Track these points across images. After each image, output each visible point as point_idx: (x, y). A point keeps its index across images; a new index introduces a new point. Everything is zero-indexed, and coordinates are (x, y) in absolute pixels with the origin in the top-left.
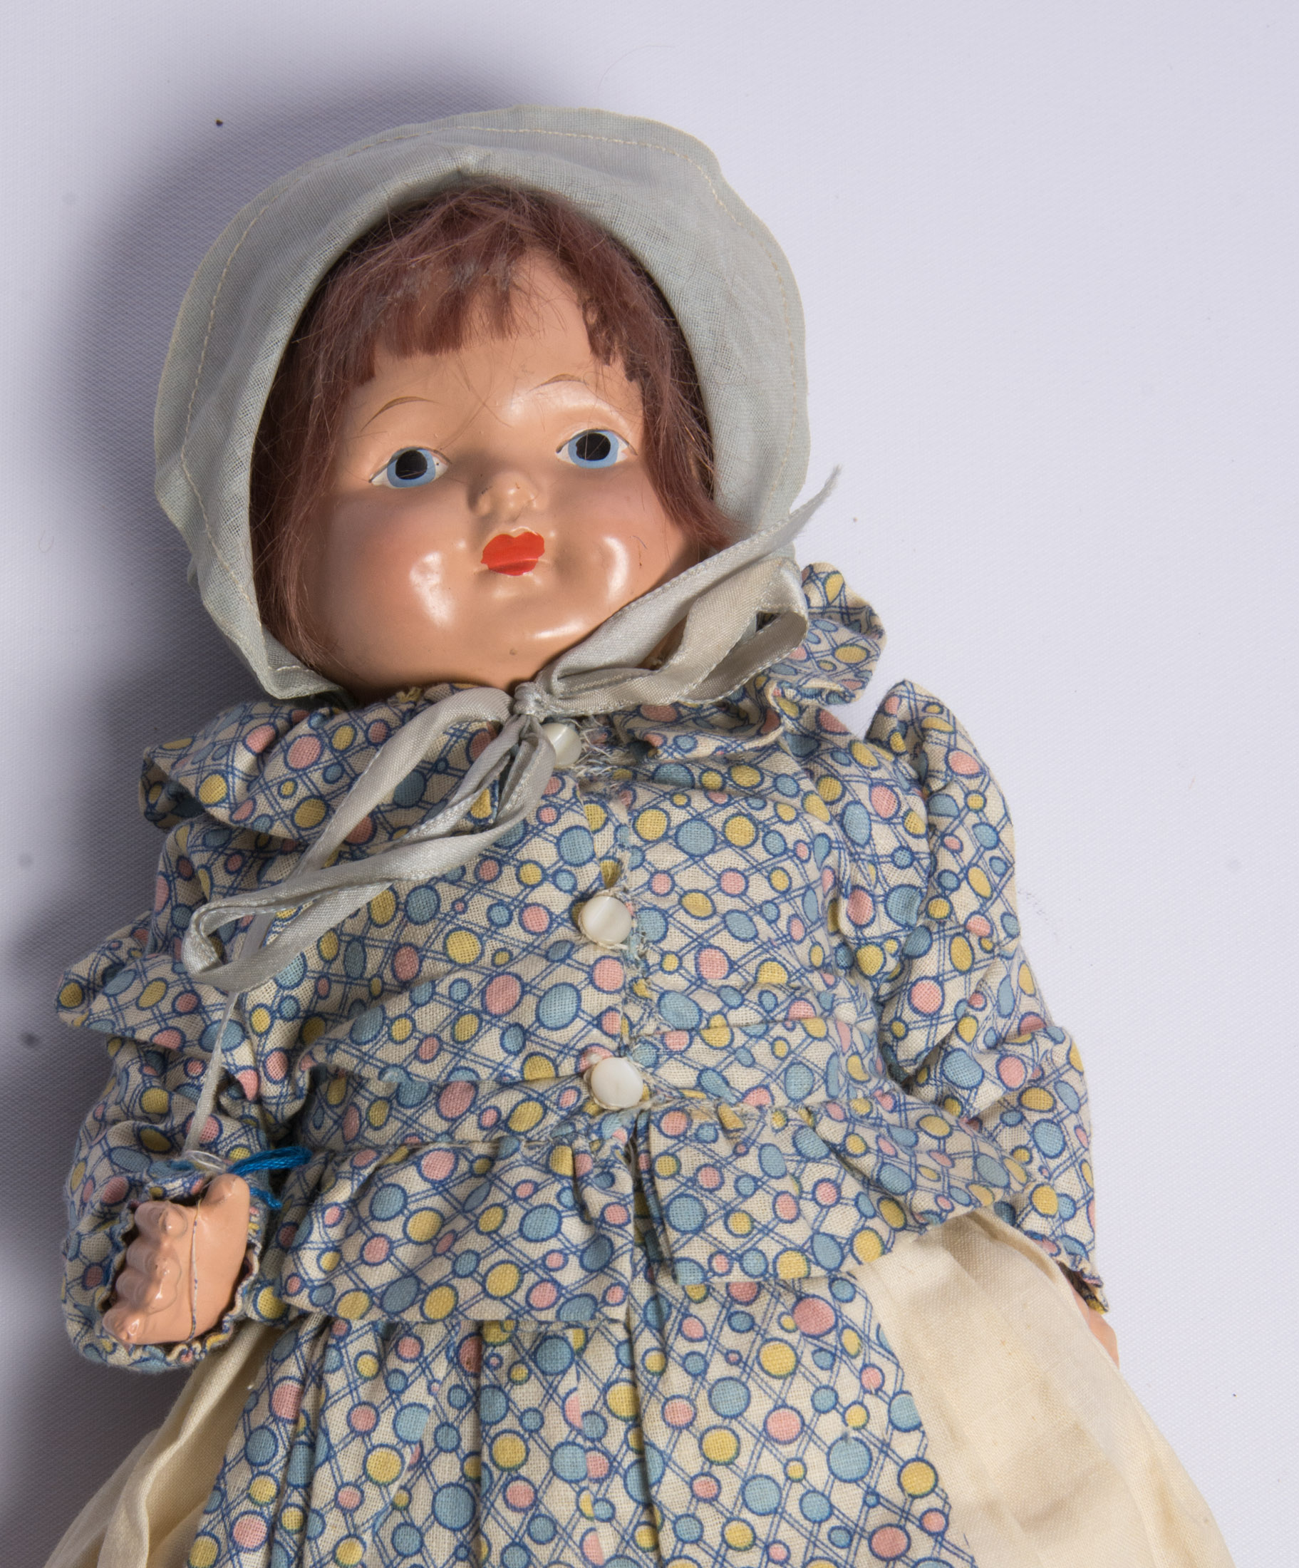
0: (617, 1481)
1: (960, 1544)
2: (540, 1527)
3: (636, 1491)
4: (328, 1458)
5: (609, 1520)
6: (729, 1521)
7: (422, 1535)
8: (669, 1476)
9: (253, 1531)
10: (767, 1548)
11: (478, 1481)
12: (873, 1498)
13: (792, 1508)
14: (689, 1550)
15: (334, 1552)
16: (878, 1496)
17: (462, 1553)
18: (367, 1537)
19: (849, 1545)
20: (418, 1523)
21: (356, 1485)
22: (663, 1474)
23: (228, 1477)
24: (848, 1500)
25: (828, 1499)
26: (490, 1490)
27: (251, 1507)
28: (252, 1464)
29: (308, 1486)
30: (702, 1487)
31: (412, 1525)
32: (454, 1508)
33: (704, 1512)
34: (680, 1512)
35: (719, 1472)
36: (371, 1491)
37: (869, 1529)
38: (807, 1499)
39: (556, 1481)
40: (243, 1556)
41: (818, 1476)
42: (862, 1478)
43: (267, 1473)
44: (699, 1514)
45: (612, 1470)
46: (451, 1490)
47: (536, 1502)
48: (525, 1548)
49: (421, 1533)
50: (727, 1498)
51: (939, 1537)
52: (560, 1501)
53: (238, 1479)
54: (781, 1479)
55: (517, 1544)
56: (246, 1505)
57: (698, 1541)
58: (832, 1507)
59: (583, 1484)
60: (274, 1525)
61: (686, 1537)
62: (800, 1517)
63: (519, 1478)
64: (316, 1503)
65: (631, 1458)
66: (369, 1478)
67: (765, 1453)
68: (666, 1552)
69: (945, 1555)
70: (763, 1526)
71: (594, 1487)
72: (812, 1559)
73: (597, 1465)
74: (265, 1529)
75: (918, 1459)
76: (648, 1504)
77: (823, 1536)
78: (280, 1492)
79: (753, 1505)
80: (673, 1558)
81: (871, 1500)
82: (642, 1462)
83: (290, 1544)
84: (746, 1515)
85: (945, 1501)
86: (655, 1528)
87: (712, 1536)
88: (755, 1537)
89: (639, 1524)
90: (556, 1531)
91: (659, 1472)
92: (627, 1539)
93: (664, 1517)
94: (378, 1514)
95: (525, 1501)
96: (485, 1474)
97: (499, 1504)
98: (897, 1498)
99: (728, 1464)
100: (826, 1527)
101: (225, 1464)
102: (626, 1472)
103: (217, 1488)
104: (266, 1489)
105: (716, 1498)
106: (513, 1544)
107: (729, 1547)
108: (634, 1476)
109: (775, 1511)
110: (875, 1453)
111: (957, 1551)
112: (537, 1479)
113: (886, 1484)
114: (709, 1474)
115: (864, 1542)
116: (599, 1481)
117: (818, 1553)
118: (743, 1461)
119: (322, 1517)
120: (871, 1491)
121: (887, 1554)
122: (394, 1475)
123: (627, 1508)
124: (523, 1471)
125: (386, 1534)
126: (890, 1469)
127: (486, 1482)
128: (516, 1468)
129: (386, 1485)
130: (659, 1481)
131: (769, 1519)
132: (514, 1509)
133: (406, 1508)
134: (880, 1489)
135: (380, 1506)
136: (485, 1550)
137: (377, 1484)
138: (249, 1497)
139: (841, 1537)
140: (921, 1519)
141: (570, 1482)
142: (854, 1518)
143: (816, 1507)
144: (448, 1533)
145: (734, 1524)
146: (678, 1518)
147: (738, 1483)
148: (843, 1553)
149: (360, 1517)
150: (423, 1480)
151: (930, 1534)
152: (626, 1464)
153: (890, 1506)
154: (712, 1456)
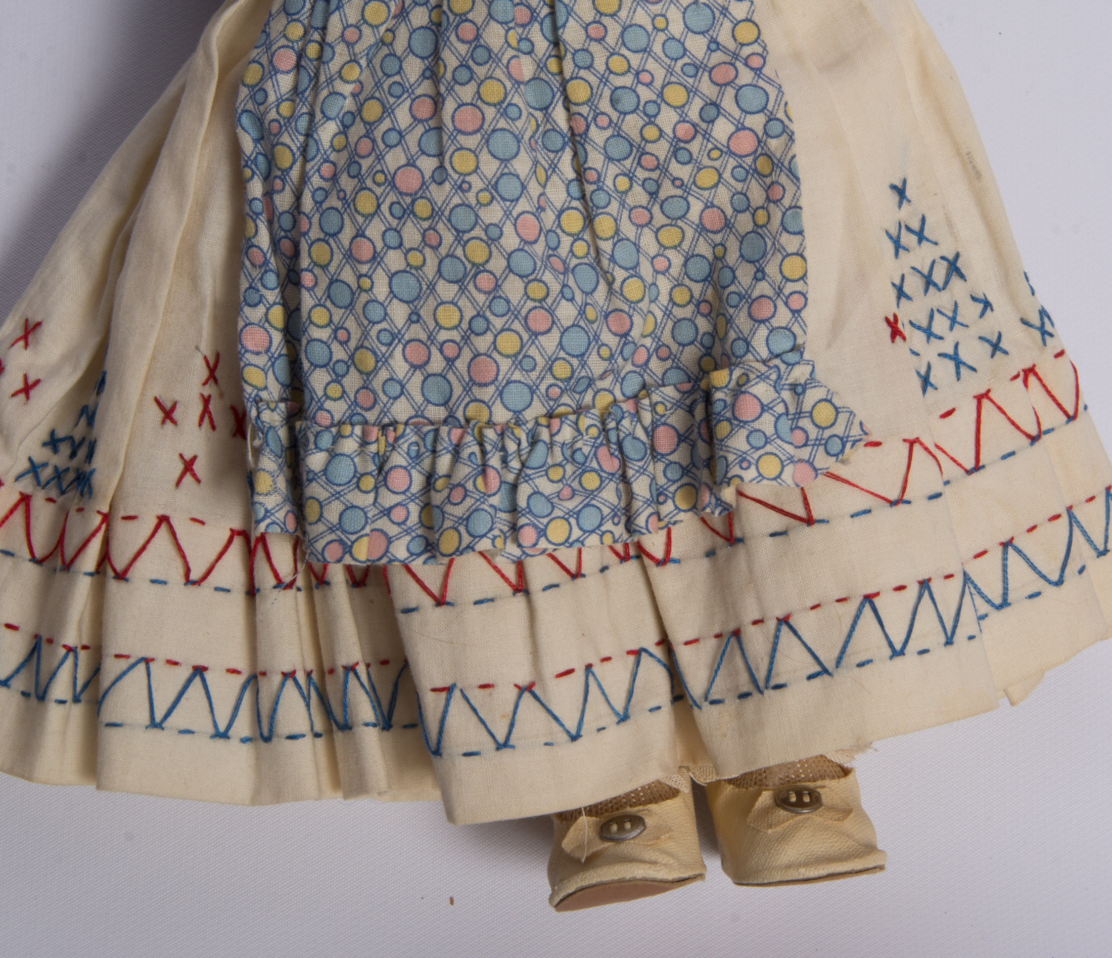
0: (536, 26)
1: (773, 76)
2: (481, 54)
3: (549, 34)
4: (338, 8)
5: (529, 53)
6: (612, 54)
7: (401, 62)
8: (571, 23)
9: (286, 60)
10: (637, 74)
11: (439, 25)
12: (714, 45)
13: (657, 48)
14: (583, 73)
15: (340, 72)
16: (718, 44)
17: (428, 74)
18: (363, 62)
19: (696, 75)
20: (399, 53)
21: (357, 27)
22: (567, 20)
23: (272, 24)
24: (697, 46)
25: (683, 44)
26: (446, 29)
27: (286, 43)
28: (288, 14)
29: (324, 28)
30: (594, 31)
31: (395, 55)
32: (423, 43)
33: (595, 47)
34: (577, 47)
35: (606, 21)
36: (366, 30)
37: (710, 65)
38: (668, 43)
39: (493, 23)
40: (279, 76)
41: (677, 28)
42: (708, 31)
43: (298, 20)
44: (591, 49)
45: (533, 18)
46: (421, 31)
47: (478, 37)
48: (469, 68)
49: (401, 61)
50: (611, 39)
51: (758, 71)
52: (494, 36)
53: (277, 25)
54: (650, 28)
55: (463, 65)
56: (283, 42)
57: (589, 67)
58: (685, 50)
59: (511, 25)
60: (301, 55)
61: (581, 64)
62: (662, 55)
63: (467, 20)
64: (330, 39)
65: (546, 11)
66: (365, 22)
67: (639, 9)
68: (567, 75)
69: (761, 83)
70: (635, 60)
71: (520, 30)
72: (669, 83)
73: (523, 14)
74: (295, 58)
75: (747, 20)
76: (556, 42)
77: (678, 69)
78: (306, 33)
79: (629, 45)
80: (572, 78)
81: (713, 46)
82: (553, 14)
83: (311, 68)
84: (624, 51)
85: (765, 48)
86: (560, 58)
87: (599, 65)
88: (630, 67)
89: (550, 56)
90: (491, 56)
91: (564, 18)
92: (541, 66)
93: (566, 50)
94: (371, 46)
95: (470, 36)
96: (444, 18)
97: (453, 38)
98: (731, 45)
99: (613, 15)
100: (680, 63)
101: (270, 15)
102: (543, 20)
103: (264, 31)
104: (296, 31)
105: (603, 38)
106: (461, 65)
107: (611, 72)
108: (547, 23)
109: (645, 50)
110: (717, 14)
111: (770, 81)
112: (479, 21)
113: (724, 37)
114: (599, 22)
115: (706, 74)
116: (524, 26)
117: (673, 79)
118: (623, 14)
119: (332, 48)
120: (713, 41)
121: (721, 81)
122: (382, 20)
123: (542, 45)
124: (470, 16)
125: (377, 62)
126: (727, 25)
127: (445, 23)
128: (465, 14)
129: (377, 27)
130: (564, 26)
131: (640, 55)
132: (463, 41)
133: (391, 44)
134: (720, 39)
135: (372, 40)
136: (442, 70)
137: (371, 25)
138: (285, 36)
139: (691, 70)
140: (746, 59)
141: (501, 23)
142: (700, 57)
143: (674, 49)
144: (419, 60)
145: (615, 57)
146: (577, 51)
147: (619, 30)
148: (691, 80)
149: (358, 48)
150: (403, 25)
151: (752, 69)
152: (542, 15)
153: (726, 51)
154: (602, 9)
